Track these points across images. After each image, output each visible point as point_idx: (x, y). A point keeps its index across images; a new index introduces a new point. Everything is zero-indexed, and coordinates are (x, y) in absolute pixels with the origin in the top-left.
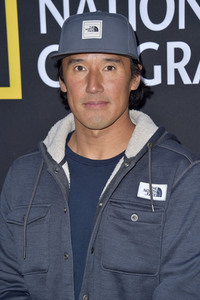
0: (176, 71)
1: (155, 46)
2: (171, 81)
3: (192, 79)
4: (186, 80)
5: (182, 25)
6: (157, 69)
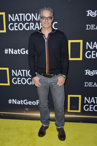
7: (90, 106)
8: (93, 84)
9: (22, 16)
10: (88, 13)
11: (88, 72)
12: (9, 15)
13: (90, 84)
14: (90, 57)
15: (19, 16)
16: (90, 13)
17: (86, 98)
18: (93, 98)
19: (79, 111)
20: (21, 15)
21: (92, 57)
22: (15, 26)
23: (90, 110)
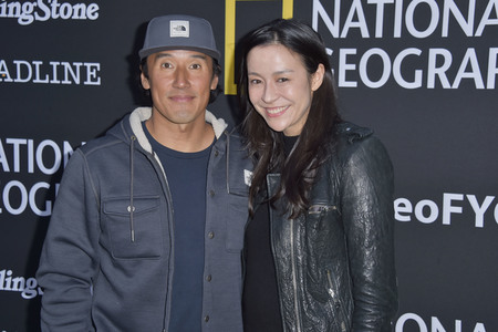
0: (437, 75)
1: (417, 52)
2: (431, 84)
3: (451, 84)
4: (446, 84)
5: (445, 33)
6: (419, 74)
22: (344, 67)
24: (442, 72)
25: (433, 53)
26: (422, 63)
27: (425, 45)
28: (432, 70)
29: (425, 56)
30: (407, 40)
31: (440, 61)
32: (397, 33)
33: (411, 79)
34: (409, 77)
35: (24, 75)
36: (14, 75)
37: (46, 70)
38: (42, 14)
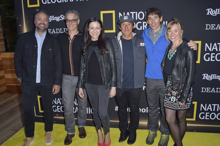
2: (144, 29)
6: (141, 27)
7: (207, 113)
8: (211, 90)
9: (135, 14)
10: (209, 12)
11: (206, 77)
12: (120, 14)
13: (207, 90)
14: (209, 60)
15: (131, 14)
16: (211, 12)
17: (202, 105)
18: (210, 105)
19: (194, 119)
20: (133, 13)
21: (212, 60)
23: (206, 118)
24: (145, 26)
25: (144, 23)
26: (141, 25)
27: (142, 21)
28: (144, 26)
29: (142, 23)
30: (139, 20)
31: (145, 24)
32: (136, 19)
33: (140, 28)
34: (139, 28)
35: (58, 32)
36: (56, 32)
37: (63, 30)
38: (61, 19)
